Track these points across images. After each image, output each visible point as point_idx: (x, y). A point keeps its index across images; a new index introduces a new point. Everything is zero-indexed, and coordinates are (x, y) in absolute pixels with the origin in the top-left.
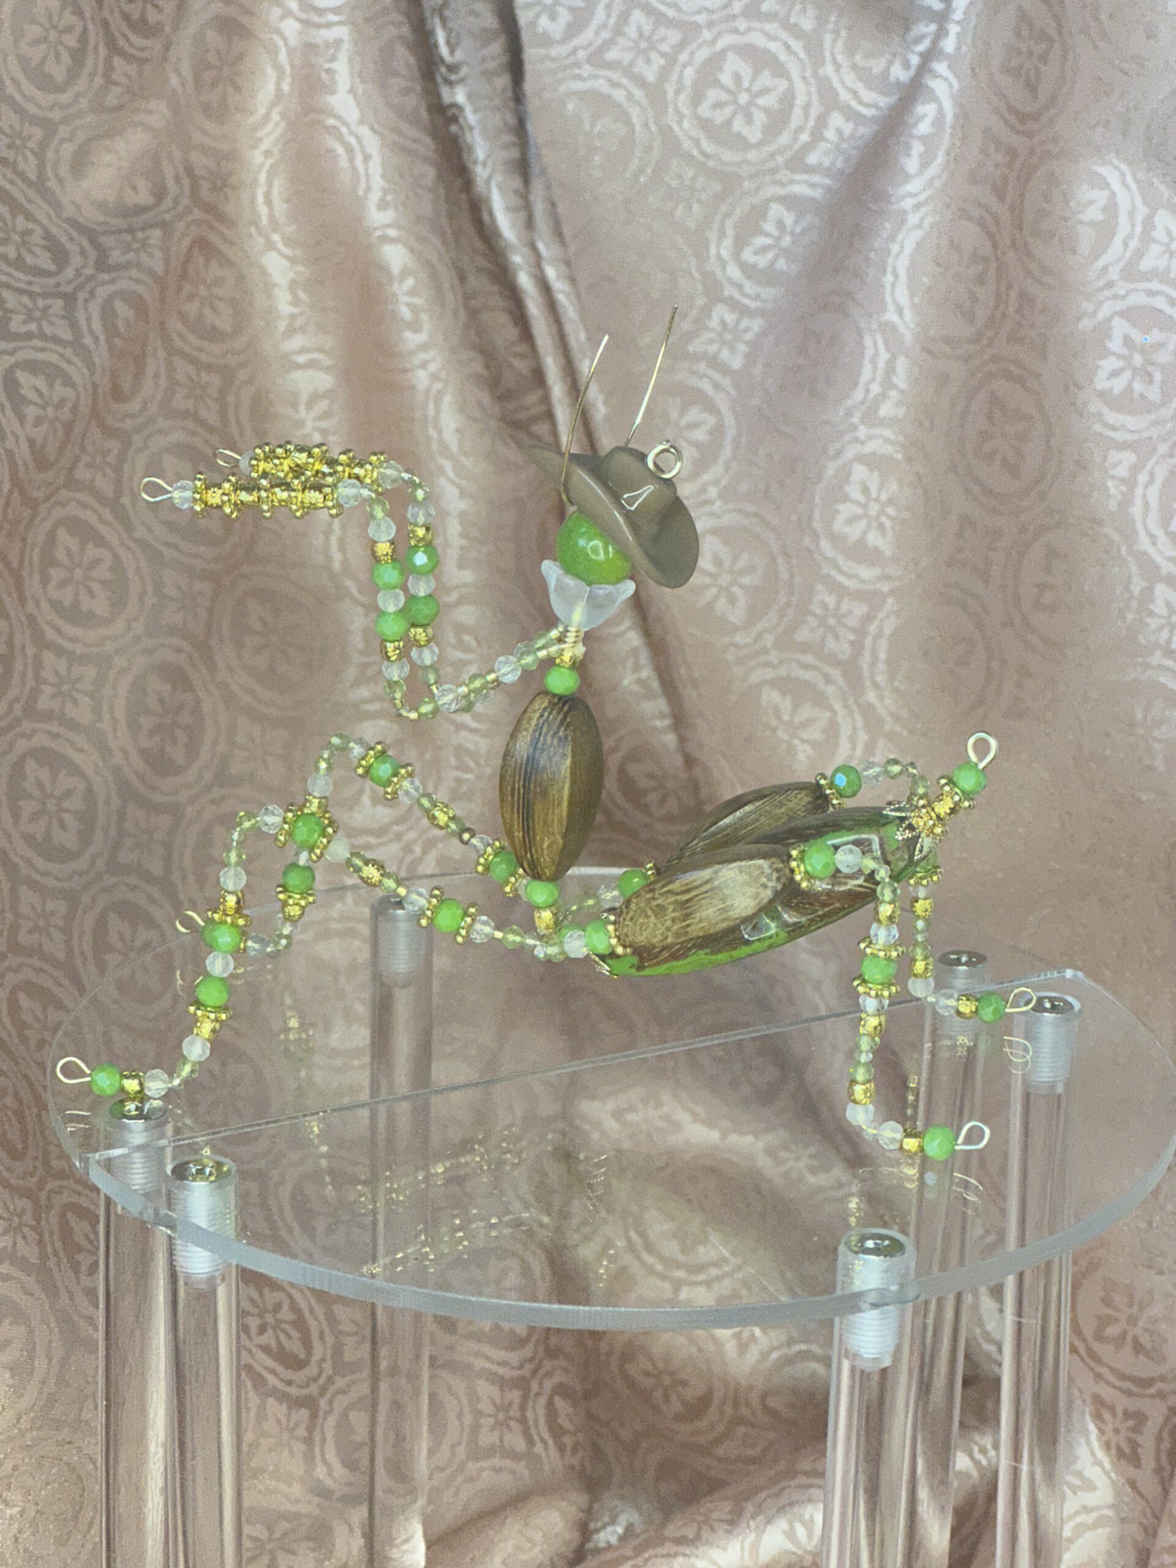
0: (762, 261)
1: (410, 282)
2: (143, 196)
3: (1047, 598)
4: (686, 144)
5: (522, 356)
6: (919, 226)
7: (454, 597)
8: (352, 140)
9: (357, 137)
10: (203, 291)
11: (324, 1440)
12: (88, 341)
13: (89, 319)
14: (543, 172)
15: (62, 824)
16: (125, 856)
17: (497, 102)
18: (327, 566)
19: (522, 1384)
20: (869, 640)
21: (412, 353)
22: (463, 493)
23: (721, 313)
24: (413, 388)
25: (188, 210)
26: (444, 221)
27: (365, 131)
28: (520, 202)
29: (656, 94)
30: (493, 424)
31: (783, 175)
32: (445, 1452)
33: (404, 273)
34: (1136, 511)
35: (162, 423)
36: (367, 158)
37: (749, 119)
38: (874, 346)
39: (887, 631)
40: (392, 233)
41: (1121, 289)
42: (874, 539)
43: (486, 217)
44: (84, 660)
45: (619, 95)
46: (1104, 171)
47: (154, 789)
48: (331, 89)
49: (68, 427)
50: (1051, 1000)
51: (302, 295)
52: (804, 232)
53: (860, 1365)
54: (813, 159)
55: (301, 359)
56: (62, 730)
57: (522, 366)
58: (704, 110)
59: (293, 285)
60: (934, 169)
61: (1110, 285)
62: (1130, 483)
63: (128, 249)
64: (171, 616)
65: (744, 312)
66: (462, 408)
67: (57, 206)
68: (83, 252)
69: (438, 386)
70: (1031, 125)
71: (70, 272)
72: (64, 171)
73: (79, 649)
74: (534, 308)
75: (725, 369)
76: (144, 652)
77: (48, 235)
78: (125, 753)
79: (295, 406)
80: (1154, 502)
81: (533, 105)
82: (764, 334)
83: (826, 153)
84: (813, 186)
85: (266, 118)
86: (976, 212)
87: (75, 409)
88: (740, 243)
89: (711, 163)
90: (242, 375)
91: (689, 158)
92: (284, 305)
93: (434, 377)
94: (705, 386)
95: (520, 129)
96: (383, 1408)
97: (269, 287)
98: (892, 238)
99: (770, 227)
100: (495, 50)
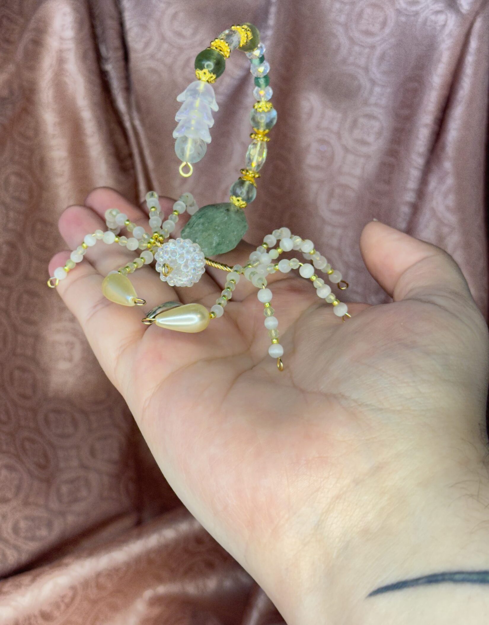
1: (90, 123)
2: (6, 94)
5: (126, 148)
10: (26, 125)
14: (135, 92)
24: (90, 157)
25: (21, 99)
26: (102, 105)
27: (79, 77)
29: (170, 69)
30: (117, 169)
33: (89, 120)
34: (319, 202)
40: (86, 108)
43: (115, 105)
46: (309, 96)
48: (67, 63)
51: (57, 128)
55: (56, 147)
62: (317, 193)
70: (287, 82)
79: (53, 161)
80: (324, 199)
81: (132, 71)
83: (223, 89)
85: (47, 72)
90: (37, 152)
92: (51, 131)
93: (98, 154)
95: (127, 78)
97: (45, 126)
100: (120, 53)
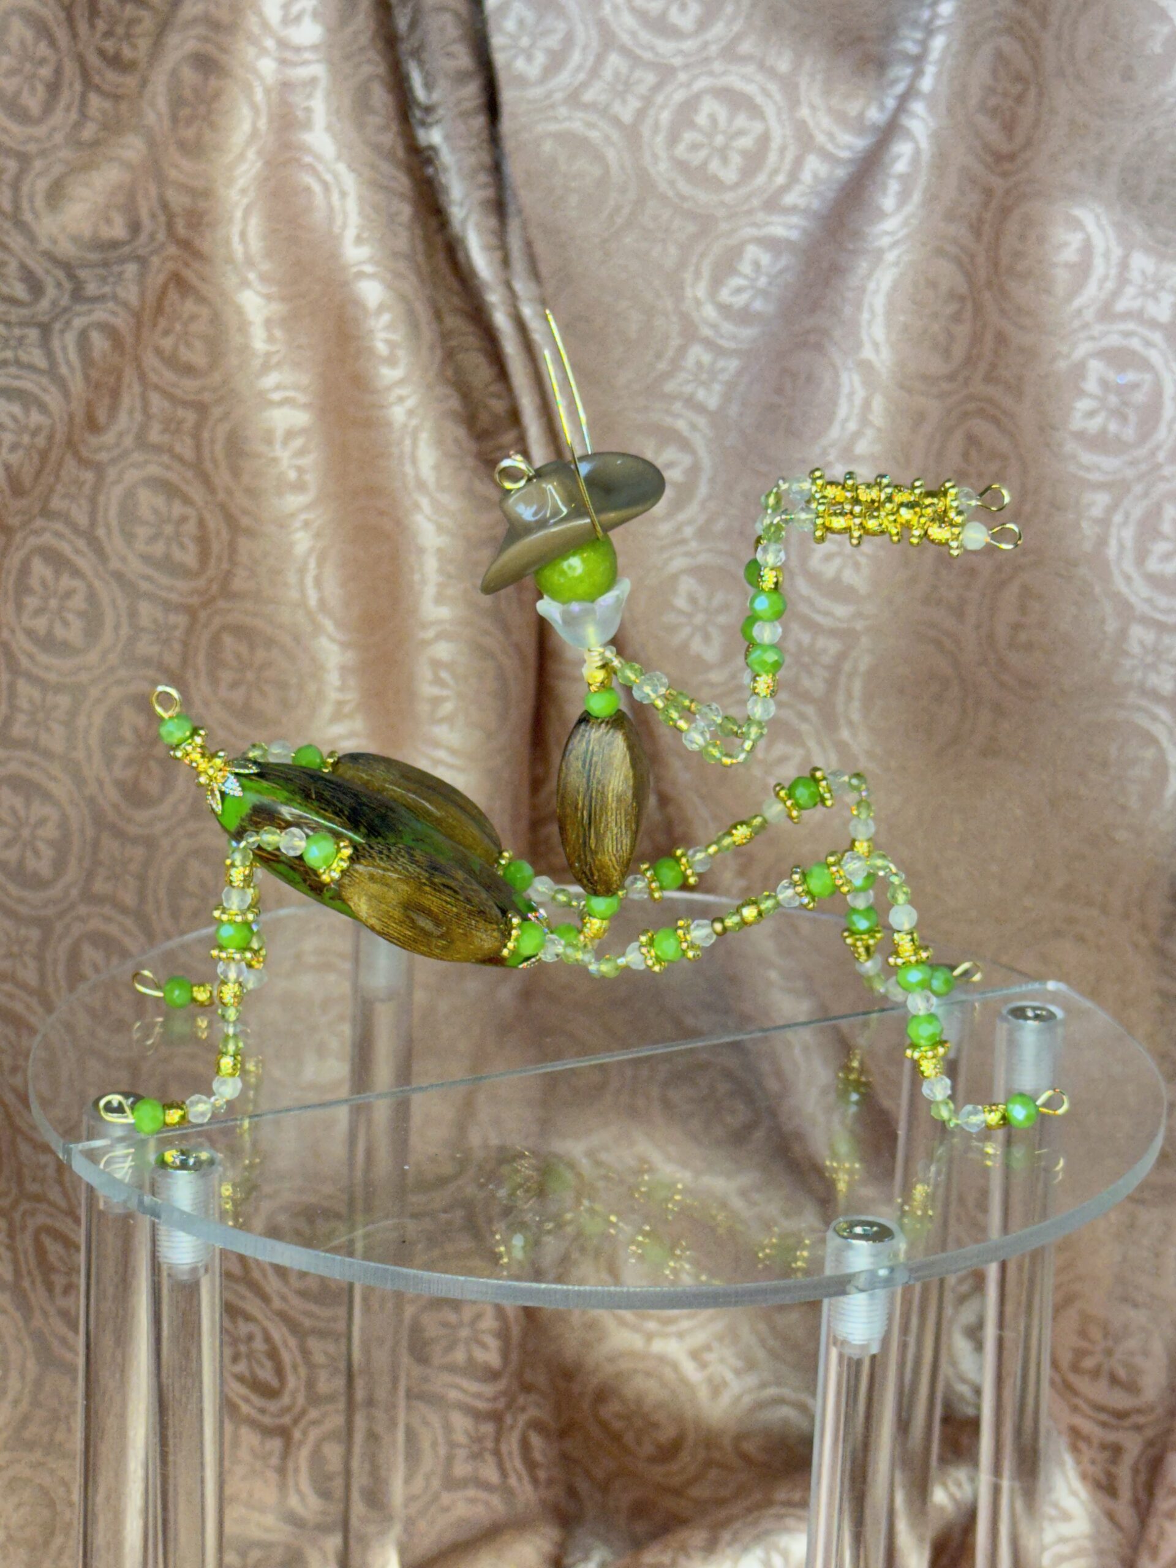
0: (740, 301)
1: (386, 318)
2: (118, 230)
3: (1023, 637)
4: (663, 187)
5: (498, 396)
6: (896, 264)
7: (430, 634)
8: (328, 177)
9: (336, 176)
10: (178, 327)
11: (297, 1470)
12: (64, 370)
13: (64, 348)
14: (520, 212)
15: (36, 853)
16: (100, 886)
17: (474, 142)
18: (303, 603)
19: (496, 1417)
20: (843, 680)
21: (389, 389)
22: (440, 529)
23: (697, 353)
24: (389, 424)
25: (162, 246)
26: (420, 258)
27: (341, 168)
28: (494, 241)
29: (632, 134)
30: (470, 462)
31: (760, 216)
32: (419, 1483)
33: (381, 308)
34: (1112, 551)
35: (137, 457)
36: (343, 194)
37: (725, 160)
38: (851, 383)
39: (863, 667)
40: (368, 269)
41: (1097, 329)
42: (849, 576)
43: (461, 256)
44: (59, 688)
45: (594, 135)
46: (1079, 212)
47: (129, 820)
48: (307, 125)
49: (44, 455)
50: (1034, 1009)
51: (278, 333)
52: (781, 272)
53: (848, 1351)
54: (790, 199)
55: (276, 396)
56: (36, 758)
57: (499, 406)
58: (680, 150)
59: (268, 323)
60: (909, 208)
61: (1086, 326)
62: (1105, 522)
63: (104, 280)
64: (146, 647)
65: (719, 351)
66: (439, 442)
67: (32, 238)
68: (59, 285)
69: (414, 422)
70: (1007, 166)
71: (45, 304)
72: (40, 202)
73: (52, 677)
74: (511, 347)
75: (701, 409)
76: (119, 682)
77: (23, 266)
78: (101, 783)
79: (269, 441)
80: (1129, 544)
81: (509, 144)
82: (739, 373)
83: (803, 195)
84: (790, 227)
85: (242, 156)
86: (953, 249)
87: (51, 438)
88: (717, 282)
89: (687, 205)
90: (216, 412)
91: (663, 198)
92: (259, 342)
93: (411, 413)
94: (681, 425)
95: (496, 169)
96: (359, 1437)
97: (244, 327)
98: (869, 276)
99: (746, 267)
100: (472, 92)
